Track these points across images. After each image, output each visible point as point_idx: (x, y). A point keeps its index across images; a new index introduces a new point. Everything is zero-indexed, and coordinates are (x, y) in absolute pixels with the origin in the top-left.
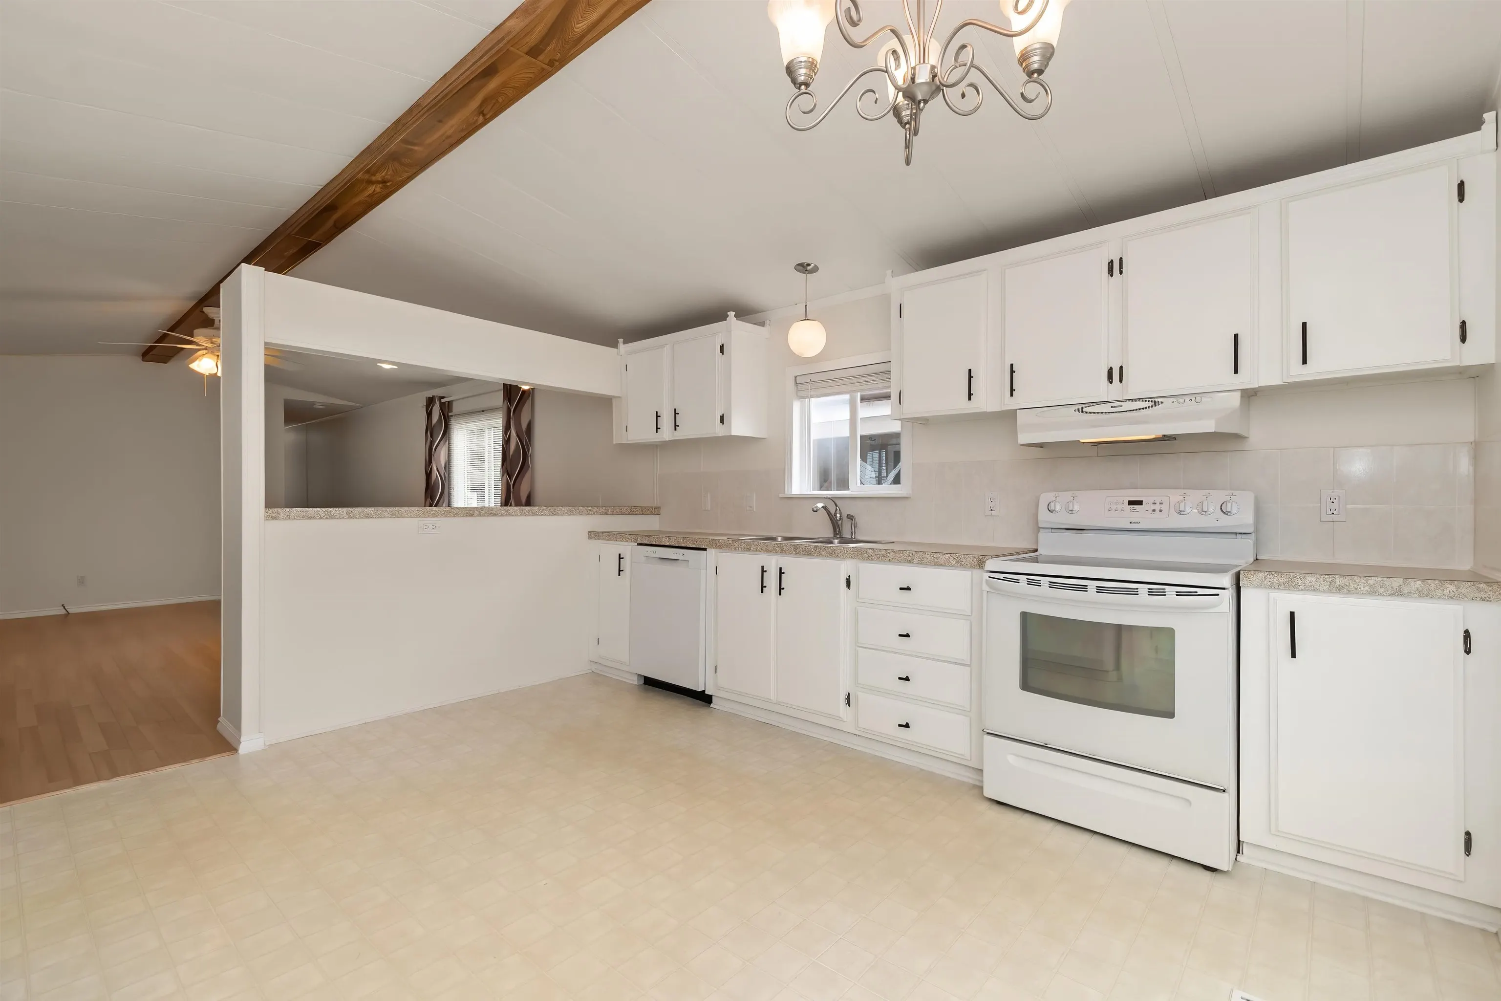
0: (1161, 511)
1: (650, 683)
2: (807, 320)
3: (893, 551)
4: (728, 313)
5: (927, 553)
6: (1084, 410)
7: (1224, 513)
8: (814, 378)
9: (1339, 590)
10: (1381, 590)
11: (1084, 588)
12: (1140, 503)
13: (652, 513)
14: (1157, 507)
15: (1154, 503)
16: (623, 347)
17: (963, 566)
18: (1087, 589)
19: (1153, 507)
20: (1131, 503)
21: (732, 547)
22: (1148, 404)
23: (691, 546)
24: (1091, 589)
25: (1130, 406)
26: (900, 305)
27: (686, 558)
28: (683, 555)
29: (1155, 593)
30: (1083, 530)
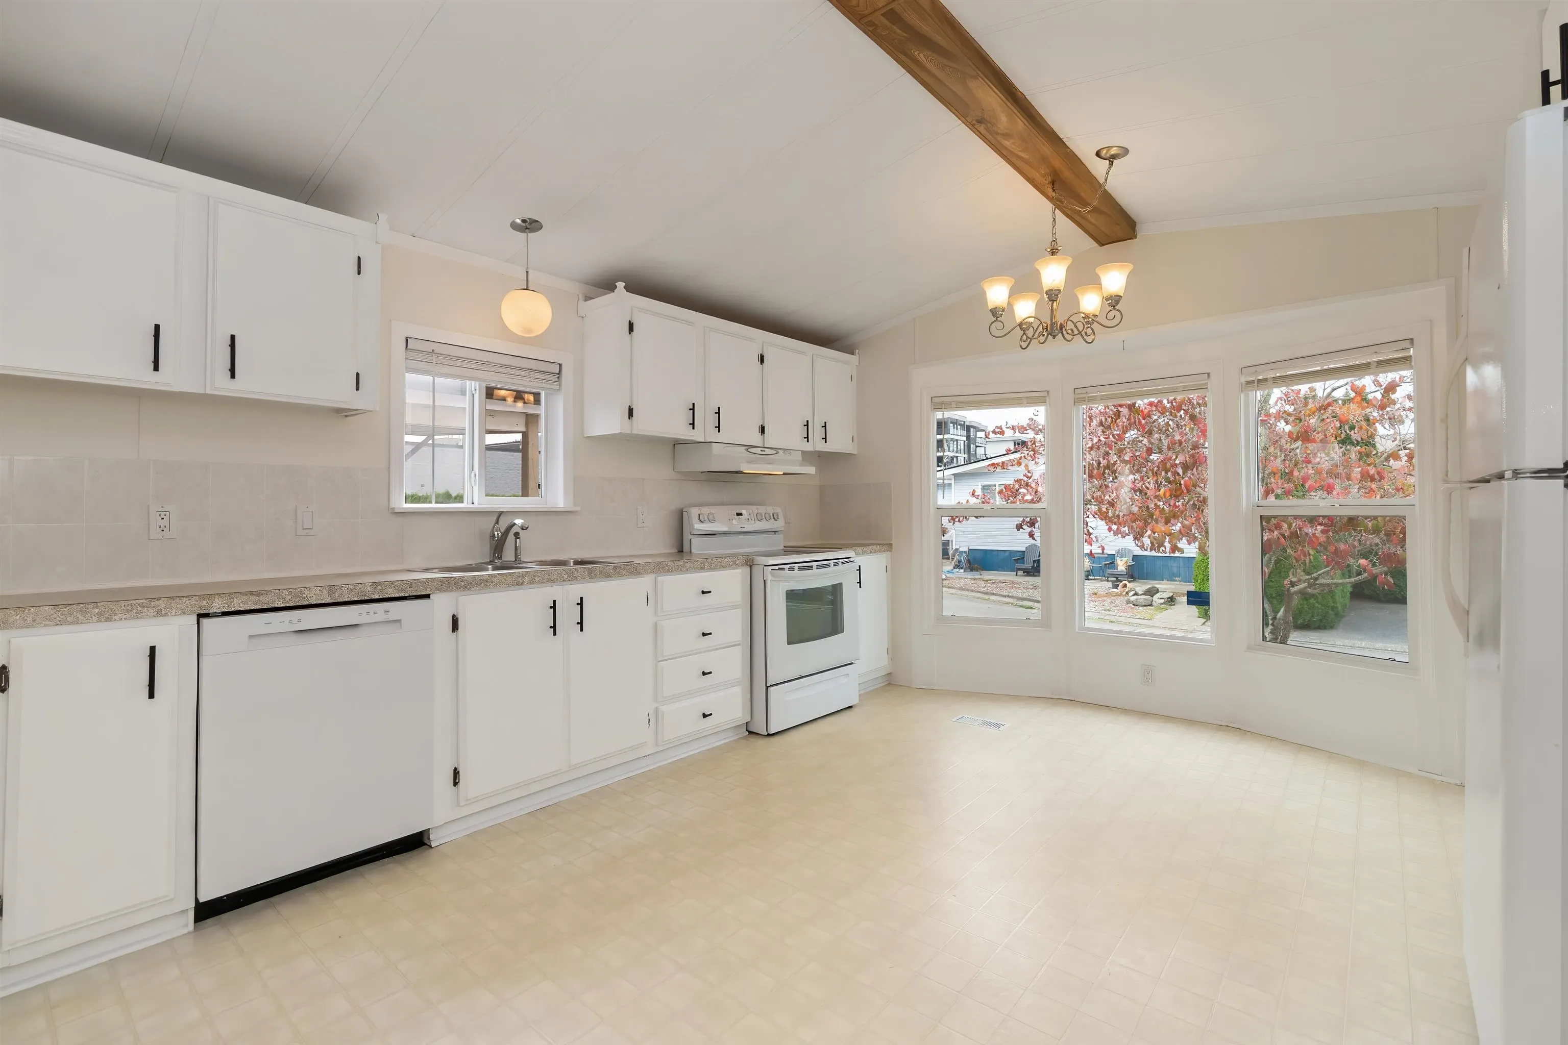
0: (751, 519)
6: (746, 450)
7: (775, 520)
12: (741, 514)
14: (749, 517)
15: (746, 514)
20: (738, 514)
21: (491, 583)
22: (774, 452)
23: (397, 595)
24: (815, 567)
25: (768, 451)
26: (630, 321)
27: (392, 616)
28: (386, 612)
29: (835, 564)
30: (715, 534)
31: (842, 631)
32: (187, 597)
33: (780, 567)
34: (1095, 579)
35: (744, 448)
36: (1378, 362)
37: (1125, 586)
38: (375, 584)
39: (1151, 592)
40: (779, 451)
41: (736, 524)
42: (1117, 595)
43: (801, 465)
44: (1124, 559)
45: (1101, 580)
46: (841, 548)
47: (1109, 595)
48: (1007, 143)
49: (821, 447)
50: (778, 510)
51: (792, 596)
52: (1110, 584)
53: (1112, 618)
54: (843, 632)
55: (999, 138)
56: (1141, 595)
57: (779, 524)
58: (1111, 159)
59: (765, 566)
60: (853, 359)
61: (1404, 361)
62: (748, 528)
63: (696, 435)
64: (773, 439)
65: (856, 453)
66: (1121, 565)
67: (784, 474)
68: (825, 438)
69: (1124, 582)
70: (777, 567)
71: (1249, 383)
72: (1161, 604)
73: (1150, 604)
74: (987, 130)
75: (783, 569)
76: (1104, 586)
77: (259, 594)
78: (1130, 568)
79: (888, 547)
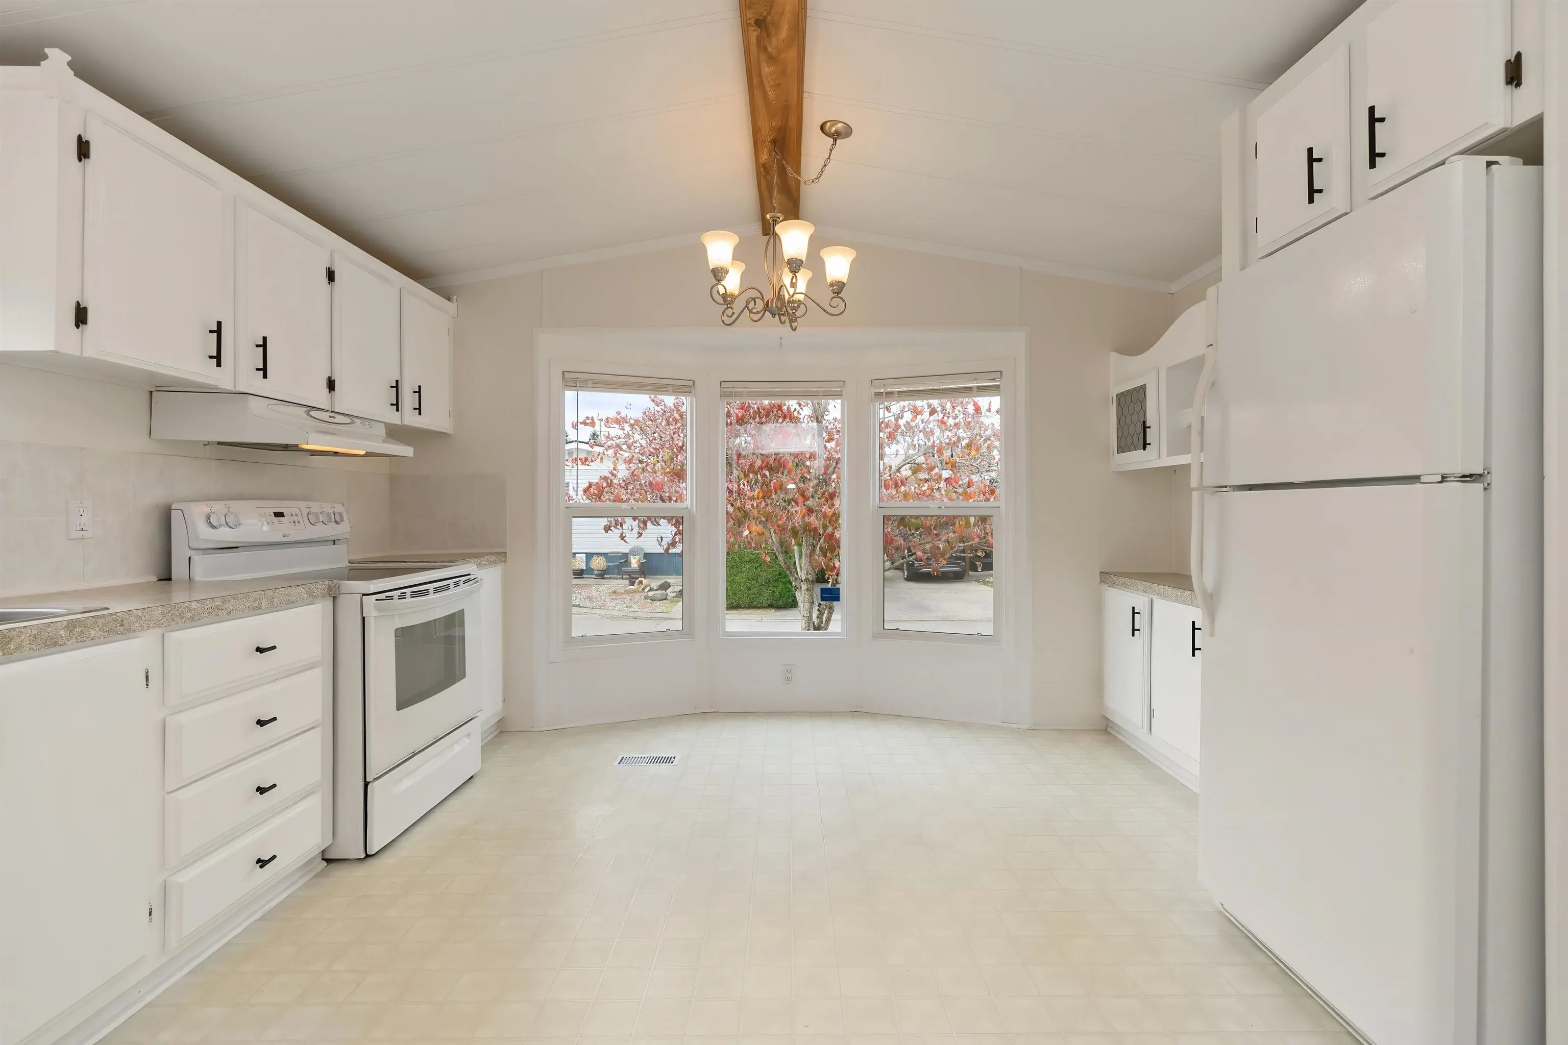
0: (299, 522)
3: (232, 596)
6: (311, 413)
7: (337, 523)
12: (281, 514)
15: (292, 515)
19: (293, 518)
20: (276, 514)
22: (348, 420)
24: (431, 591)
25: (339, 419)
26: (80, 137)
29: (457, 585)
30: (237, 547)
33: (385, 595)
34: (610, 578)
35: (305, 409)
36: (978, 387)
37: (641, 582)
39: (665, 586)
40: (355, 419)
42: (635, 592)
43: (384, 441)
44: (637, 558)
45: (616, 578)
46: (453, 562)
47: (627, 592)
48: (766, 69)
49: (410, 418)
50: (339, 508)
51: (404, 636)
52: (627, 582)
53: (635, 615)
54: (464, 676)
55: (763, 57)
56: (657, 590)
57: (342, 530)
58: (836, 136)
59: (364, 595)
60: (451, 307)
61: (993, 390)
62: (297, 534)
63: (220, 378)
64: (345, 400)
65: (450, 432)
66: (634, 563)
67: (368, 454)
68: (420, 409)
69: (640, 579)
70: (383, 596)
71: (878, 394)
72: (674, 597)
73: (665, 597)
74: (759, 39)
75: (390, 598)
76: (620, 584)
78: (642, 565)
79: (502, 556)
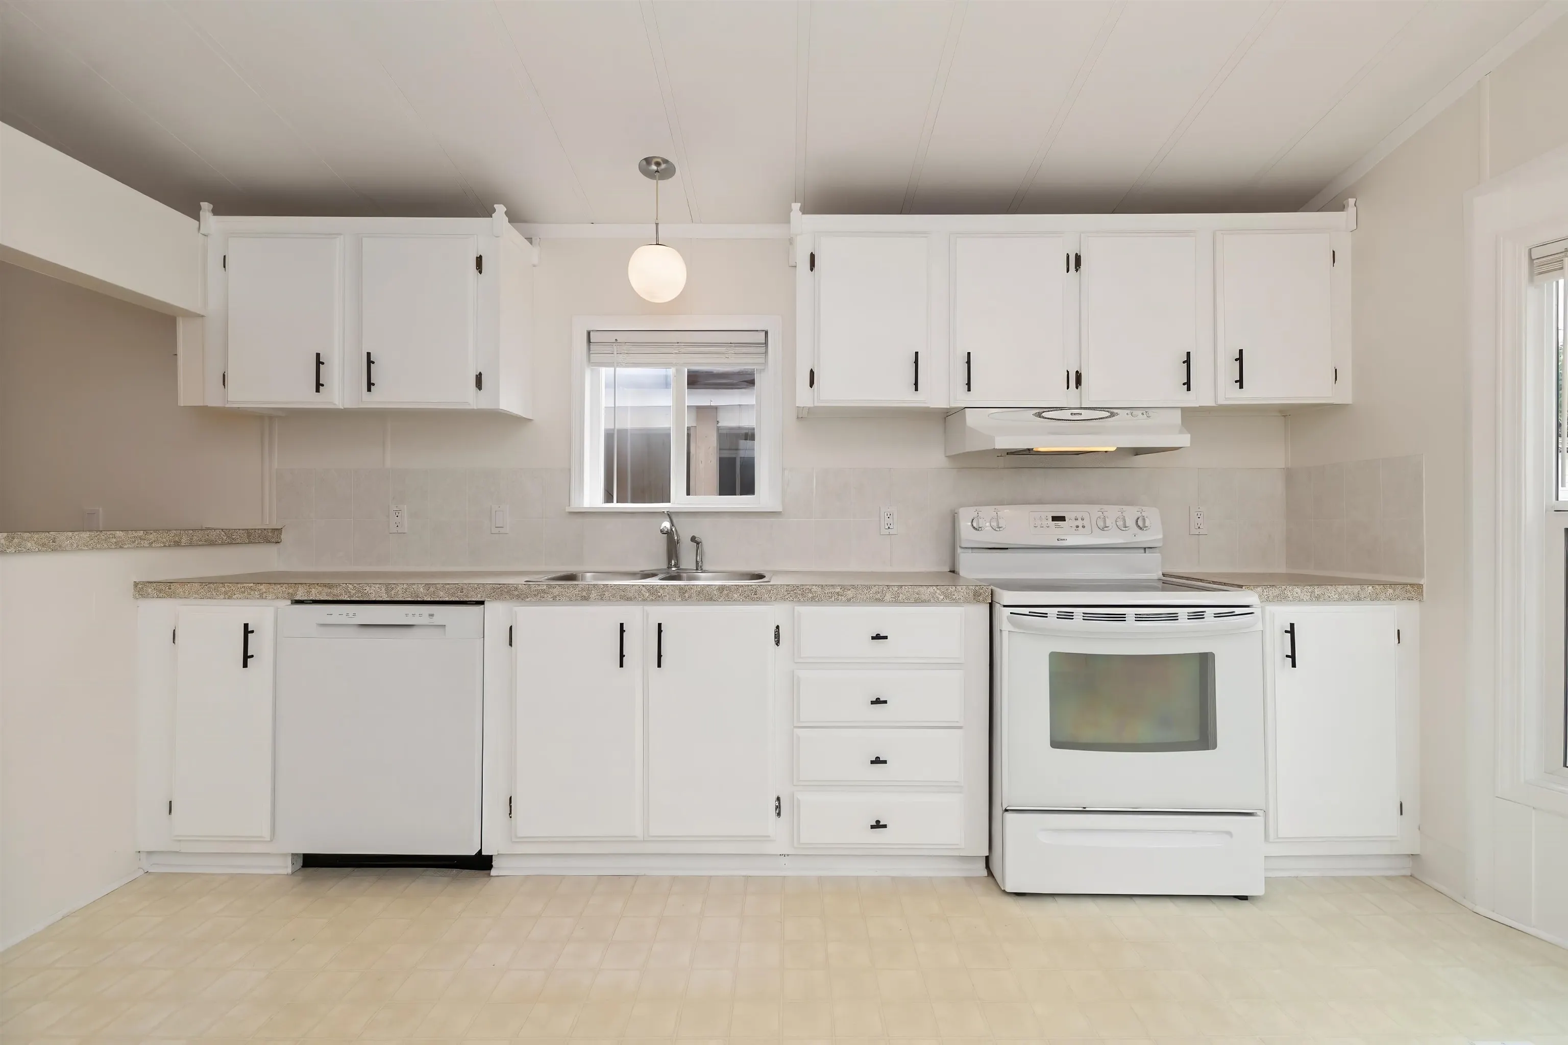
0: (1083, 527)
1: (311, 862)
2: (658, 244)
3: (853, 586)
4: (495, 206)
5: (903, 587)
6: (1043, 414)
7: (1141, 529)
8: (621, 337)
9: (1318, 598)
10: (1346, 597)
11: (1121, 618)
12: (1062, 519)
13: (268, 541)
14: (1080, 523)
15: (1076, 519)
16: (211, 222)
17: (955, 602)
18: (1125, 617)
19: (1077, 523)
20: (1055, 519)
21: (548, 595)
22: (1105, 414)
23: (447, 599)
25: (1091, 415)
26: (812, 254)
27: (437, 620)
28: (431, 615)
29: (1197, 616)
30: (1007, 549)
31: (1214, 746)
32: (280, 584)
35: (1034, 412)
38: (428, 586)
40: (1115, 411)
41: (1052, 534)
46: (1241, 586)
57: (1151, 537)
59: (1003, 606)
62: (1071, 541)
63: (926, 399)
64: (1102, 392)
68: (1239, 381)
70: (1025, 611)
77: (330, 586)
79: (1414, 591)
